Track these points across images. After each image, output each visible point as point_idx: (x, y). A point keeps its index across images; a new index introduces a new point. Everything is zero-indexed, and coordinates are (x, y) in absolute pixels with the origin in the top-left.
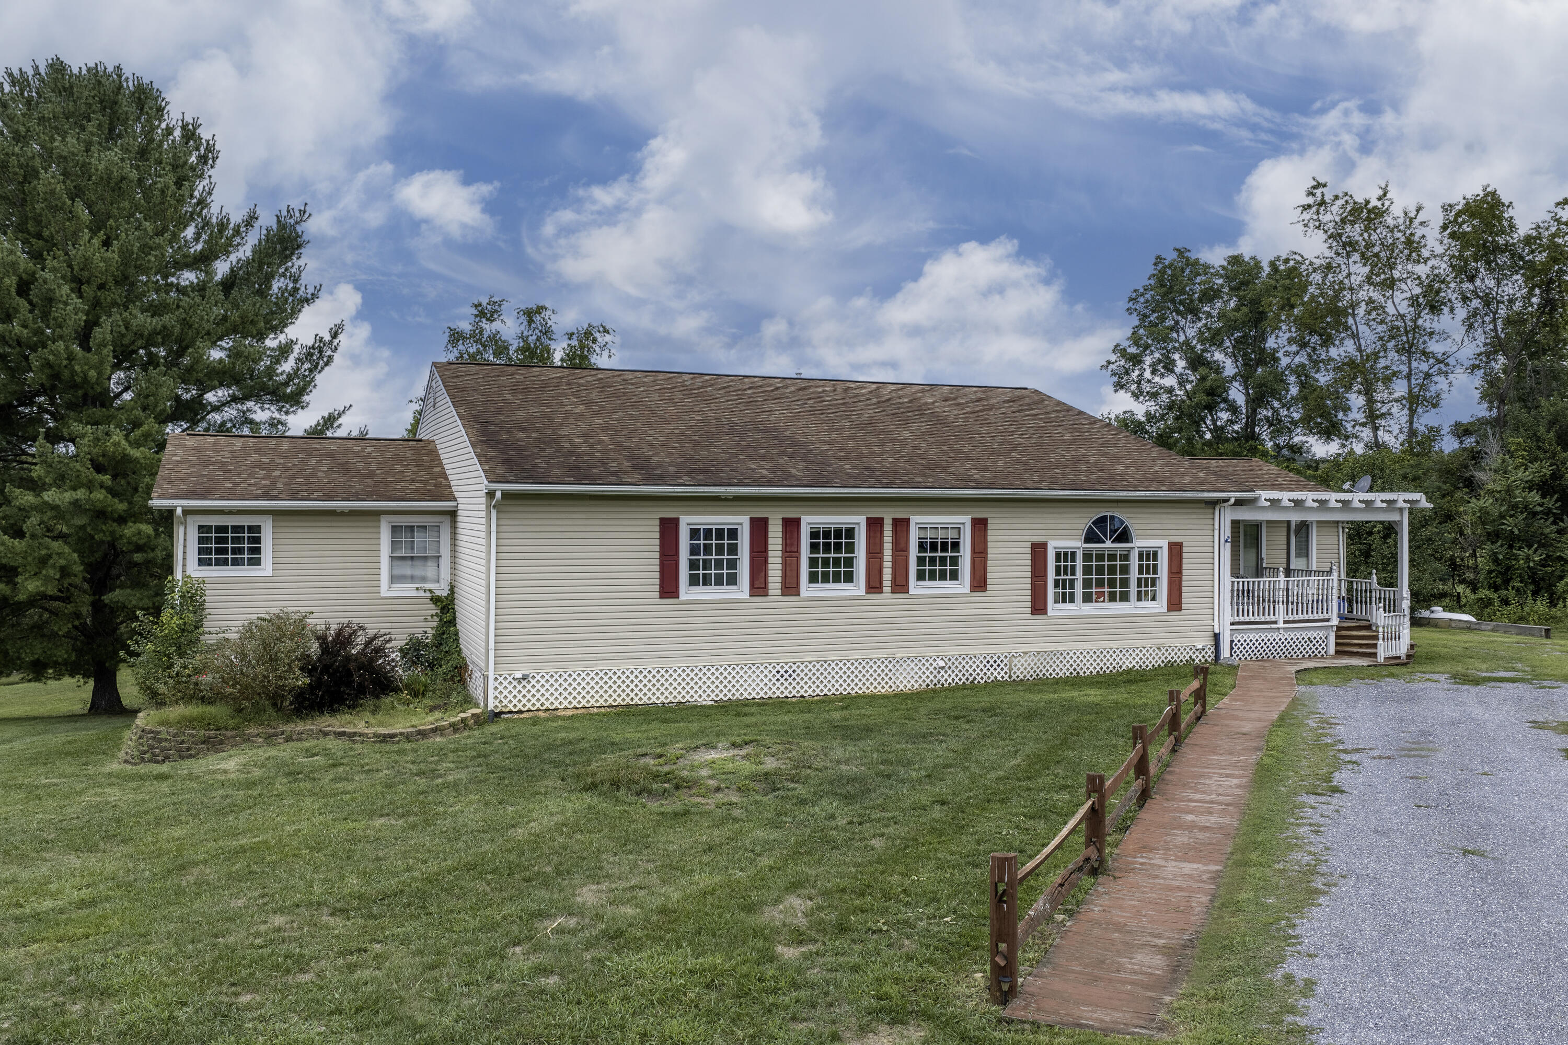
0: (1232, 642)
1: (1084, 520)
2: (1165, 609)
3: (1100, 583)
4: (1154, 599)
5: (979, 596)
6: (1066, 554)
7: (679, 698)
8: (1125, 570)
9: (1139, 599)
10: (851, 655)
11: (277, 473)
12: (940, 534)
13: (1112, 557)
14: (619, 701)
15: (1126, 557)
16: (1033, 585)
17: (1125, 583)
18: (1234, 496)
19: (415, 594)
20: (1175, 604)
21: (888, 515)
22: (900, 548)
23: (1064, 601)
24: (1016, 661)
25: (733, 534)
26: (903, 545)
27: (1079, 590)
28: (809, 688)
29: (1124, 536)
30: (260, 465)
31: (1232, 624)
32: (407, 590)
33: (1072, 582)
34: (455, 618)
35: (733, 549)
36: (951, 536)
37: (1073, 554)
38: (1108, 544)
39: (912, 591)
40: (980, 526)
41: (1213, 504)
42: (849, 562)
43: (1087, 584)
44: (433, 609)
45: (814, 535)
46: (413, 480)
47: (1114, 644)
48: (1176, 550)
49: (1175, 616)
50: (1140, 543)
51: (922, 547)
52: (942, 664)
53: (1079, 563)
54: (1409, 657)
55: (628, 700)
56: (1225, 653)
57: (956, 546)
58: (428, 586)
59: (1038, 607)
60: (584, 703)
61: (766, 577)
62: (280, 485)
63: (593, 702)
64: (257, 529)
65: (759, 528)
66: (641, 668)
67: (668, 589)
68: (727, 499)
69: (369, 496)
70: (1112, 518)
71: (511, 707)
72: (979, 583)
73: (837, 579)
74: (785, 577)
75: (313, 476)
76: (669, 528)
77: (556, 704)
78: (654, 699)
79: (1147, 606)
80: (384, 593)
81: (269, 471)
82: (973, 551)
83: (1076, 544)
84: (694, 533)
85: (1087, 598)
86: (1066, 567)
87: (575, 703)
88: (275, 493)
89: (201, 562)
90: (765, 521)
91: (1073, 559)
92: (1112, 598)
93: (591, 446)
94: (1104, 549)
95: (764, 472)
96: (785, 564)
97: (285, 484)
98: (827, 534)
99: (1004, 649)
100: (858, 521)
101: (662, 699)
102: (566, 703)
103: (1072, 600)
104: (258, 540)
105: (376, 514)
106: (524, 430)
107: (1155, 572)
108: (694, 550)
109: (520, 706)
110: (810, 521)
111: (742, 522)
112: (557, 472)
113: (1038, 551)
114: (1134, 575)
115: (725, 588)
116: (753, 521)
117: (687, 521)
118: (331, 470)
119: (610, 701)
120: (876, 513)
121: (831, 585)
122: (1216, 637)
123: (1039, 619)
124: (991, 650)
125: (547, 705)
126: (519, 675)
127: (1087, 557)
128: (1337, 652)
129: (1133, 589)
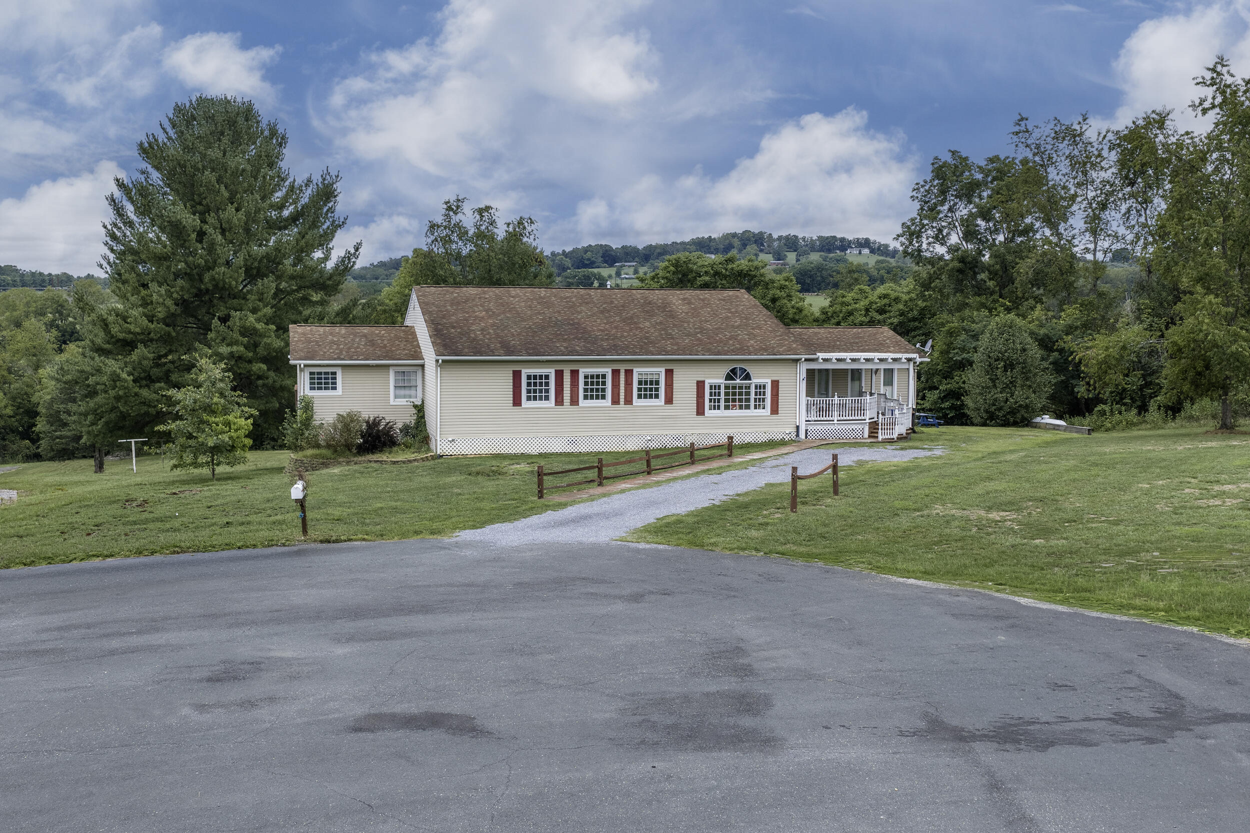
0: (806, 430)
1: (726, 369)
2: (769, 413)
3: (734, 400)
4: (764, 408)
5: (669, 406)
6: (715, 386)
7: (522, 451)
8: (748, 394)
9: (755, 408)
10: (604, 433)
11: (342, 346)
12: (649, 378)
13: (741, 388)
14: (495, 452)
15: (749, 388)
16: (697, 401)
17: (748, 400)
18: (803, 357)
19: (406, 403)
20: (775, 410)
21: (622, 368)
22: (629, 383)
23: (715, 409)
24: (687, 438)
25: (547, 377)
26: (630, 382)
27: (722, 404)
28: (583, 449)
29: (748, 377)
30: (333, 342)
31: (806, 421)
32: (402, 402)
33: (719, 401)
34: (424, 415)
35: (547, 384)
36: (655, 378)
37: (719, 386)
38: (738, 381)
39: (634, 403)
40: (669, 373)
41: (797, 360)
42: (604, 390)
43: (727, 400)
44: (414, 411)
45: (586, 377)
46: (404, 349)
47: (741, 430)
48: (775, 384)
49: (775, 417)
50: (755, 381)
51: (640, 383)
52: (650, 438)
53: (723, 391)
54: (898, 438)
55: (499, 452)
56: (802, 435)
57: (657, 383)
58: (412, 400)
59: (700, 411)
60: (479, 452)
61: (563, 397)
62: (344, 353)
63: (483, 452)
64: (335, 373)
65: (559, 375)
66: (504, 437)
67: (517, 402)
68: (543, 361)
69: (384, 358)
70: (741, 369)
71: (447, 453)
72: (669, 400)
73: (597, 398)
74: (572, 397)
75: (358, 347)
76: (517, 375)
77: (467, 453)
78: (510, 451)
79: (760, 412)
80: (392, 403)
81: (338, 345)
82: (666, 384)
83: (721, 381)
84: (529, 377)
85: (727, 407)
86: (715, 392)
87: (475, 452)
88: (342, 357)
89: (312, 389)
90: (562, 371)
91: (719, 388)
92: (741, 407)
93: (484, 336)
94: (736, 384)
95: (562, 348)
96: (571, 391)
97: (346, 352)
98: (592, 377)
99: (682, 432)
100: (608, 371)
101: (514, 451)
102: (471, 452)
103: (719, 409)
104: (335, 379)
105: (388, 366)
106: (454, 327)
107: (764, 395)
108: (529, 384)
109: (451, 453)
110: (583, 371)
111: (551, 372)
112: (466, 350)
113: (700, 385)
114: (753, 396)
115: (543, 402)
116: (556, 371)
117: (525, 372)
118: (366, 344)
119: (491, 452)
120: (616, 367)
121: (595, 401)
122: (798, 427)
123: (701, 418)
124: (675, 432)
125: (463, 453)
126: (450, 439)
127: (727, 387)
128: (869, 436)
129: (752, 403)
